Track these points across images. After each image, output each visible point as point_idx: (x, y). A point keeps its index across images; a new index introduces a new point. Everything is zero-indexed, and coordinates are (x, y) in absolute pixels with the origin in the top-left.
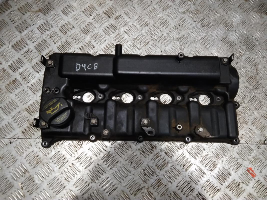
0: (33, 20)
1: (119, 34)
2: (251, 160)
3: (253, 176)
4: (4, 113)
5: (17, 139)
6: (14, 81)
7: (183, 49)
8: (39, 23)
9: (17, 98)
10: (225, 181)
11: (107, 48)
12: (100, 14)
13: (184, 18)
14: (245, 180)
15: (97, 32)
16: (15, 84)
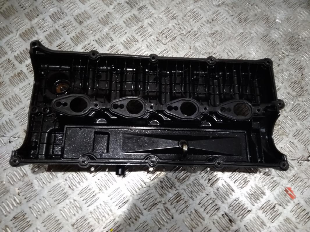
0: (46, 8)
1: (142, 27)
2: (290, 178)
3: (292, 197)
4: (5, 109)
5: (17, 138)
6: (20, 73)
7: (215, 47)
8: (52, 10)
9: (22, 93)
10: (258, 201)
11: (127, 42)
12: (121, 4)
13: (219, 12)
14: (282, 202)
15: (117, 23)
16: (20, 76)
